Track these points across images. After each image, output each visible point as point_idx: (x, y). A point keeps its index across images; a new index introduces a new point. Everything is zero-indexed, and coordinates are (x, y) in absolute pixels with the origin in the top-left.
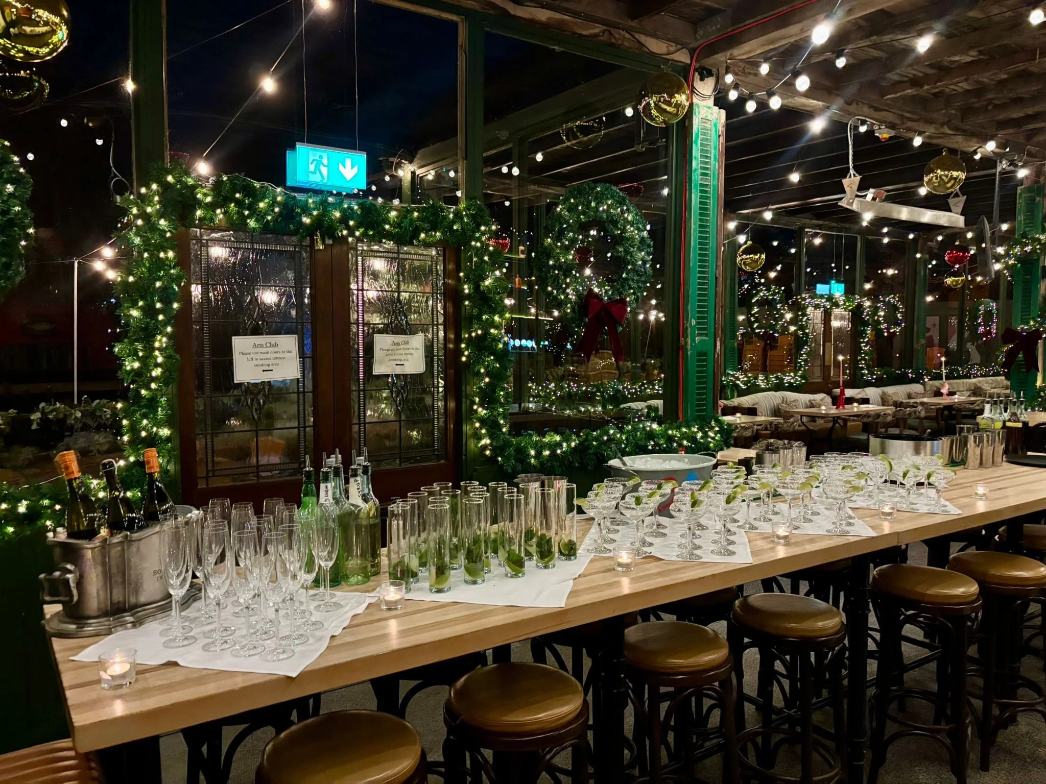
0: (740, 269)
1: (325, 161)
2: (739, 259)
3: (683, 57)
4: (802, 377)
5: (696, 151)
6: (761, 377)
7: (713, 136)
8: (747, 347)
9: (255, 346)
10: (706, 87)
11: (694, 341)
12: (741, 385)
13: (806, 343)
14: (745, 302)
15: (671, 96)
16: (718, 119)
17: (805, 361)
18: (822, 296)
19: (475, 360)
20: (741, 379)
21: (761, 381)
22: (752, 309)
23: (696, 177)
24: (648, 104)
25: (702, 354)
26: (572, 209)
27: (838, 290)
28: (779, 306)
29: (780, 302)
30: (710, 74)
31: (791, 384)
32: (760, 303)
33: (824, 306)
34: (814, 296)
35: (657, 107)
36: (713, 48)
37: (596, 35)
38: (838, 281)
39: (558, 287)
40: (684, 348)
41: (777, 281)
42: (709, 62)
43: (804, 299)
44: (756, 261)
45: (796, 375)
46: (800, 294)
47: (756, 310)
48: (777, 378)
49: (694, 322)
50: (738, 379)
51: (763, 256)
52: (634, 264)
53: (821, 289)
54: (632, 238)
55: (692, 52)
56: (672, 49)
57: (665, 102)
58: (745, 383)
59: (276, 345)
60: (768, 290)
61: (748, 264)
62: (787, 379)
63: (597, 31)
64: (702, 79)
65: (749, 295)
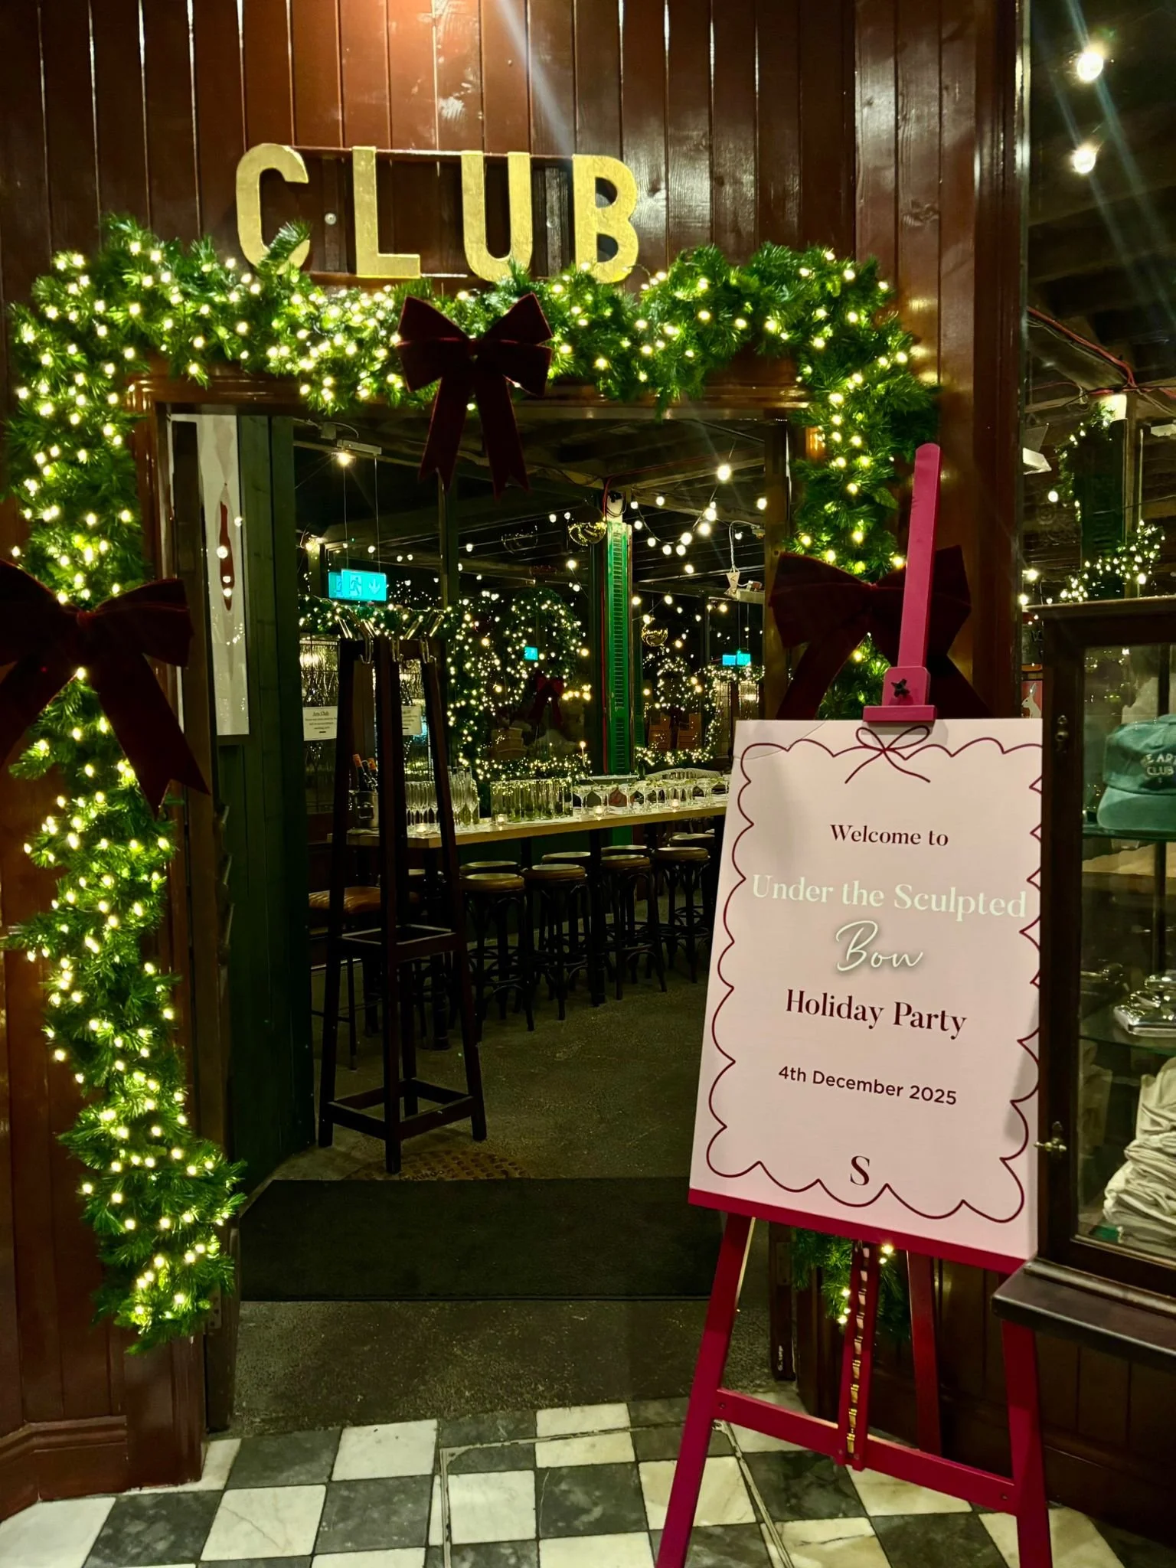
0: (645, 644)
1: (360, 581)
2: (643, 634)
3: (598, 485)
4: (710, 753)
5: (611, 560)
6: (669, 754)
7: (623, 548)
8: (653, 727)
9: (315, 714)
10: (616, 508)
11: (614, 709)
12: (649, 761)
13: (713, 717)
14: (649, 675)
15: (594, 524)
16: (627, 532)
17: (712, 735)
18: (728, 668)
19: (460, 724)
20: (649, 756)
21: (669, 758)
22: (658, 682)
23: (611, 580)
24: (576, 529)
25: (620, 720)
26: (522, 609)
27: (744, 659)
28: (684, 678)
29: (685, 675)
30: (619, 497)
31: (699, 761)
32: (665, 676)
33: (731, 679)
34: (719, 666)
35: (584, 533)
36: (622, 480)
37: (535, 474)
38: (744, 652)
39: (514, 668)
40: (607, 716)
41: (684, 653)
42: (619, 489)
43: (710, 671)
44: (660, 637)
45: (703, 751)
46: (706, 666)
47: (661, 683)
48: (685, 754)
49: (613, 695)
50: (646, 755)
51: (666, 632)
52: (568, 650)
53: (727, 659)
54: (566, 629)
55: (605, 481)
56: (590, 479)
57: (590, 529)
58: (653, 760)
59: (327, 714)
60: (673, 661)
61: (653, 640)
62: (695, 755)
63: (535, 471)
64: (613, 501)
65: (653, 667)
